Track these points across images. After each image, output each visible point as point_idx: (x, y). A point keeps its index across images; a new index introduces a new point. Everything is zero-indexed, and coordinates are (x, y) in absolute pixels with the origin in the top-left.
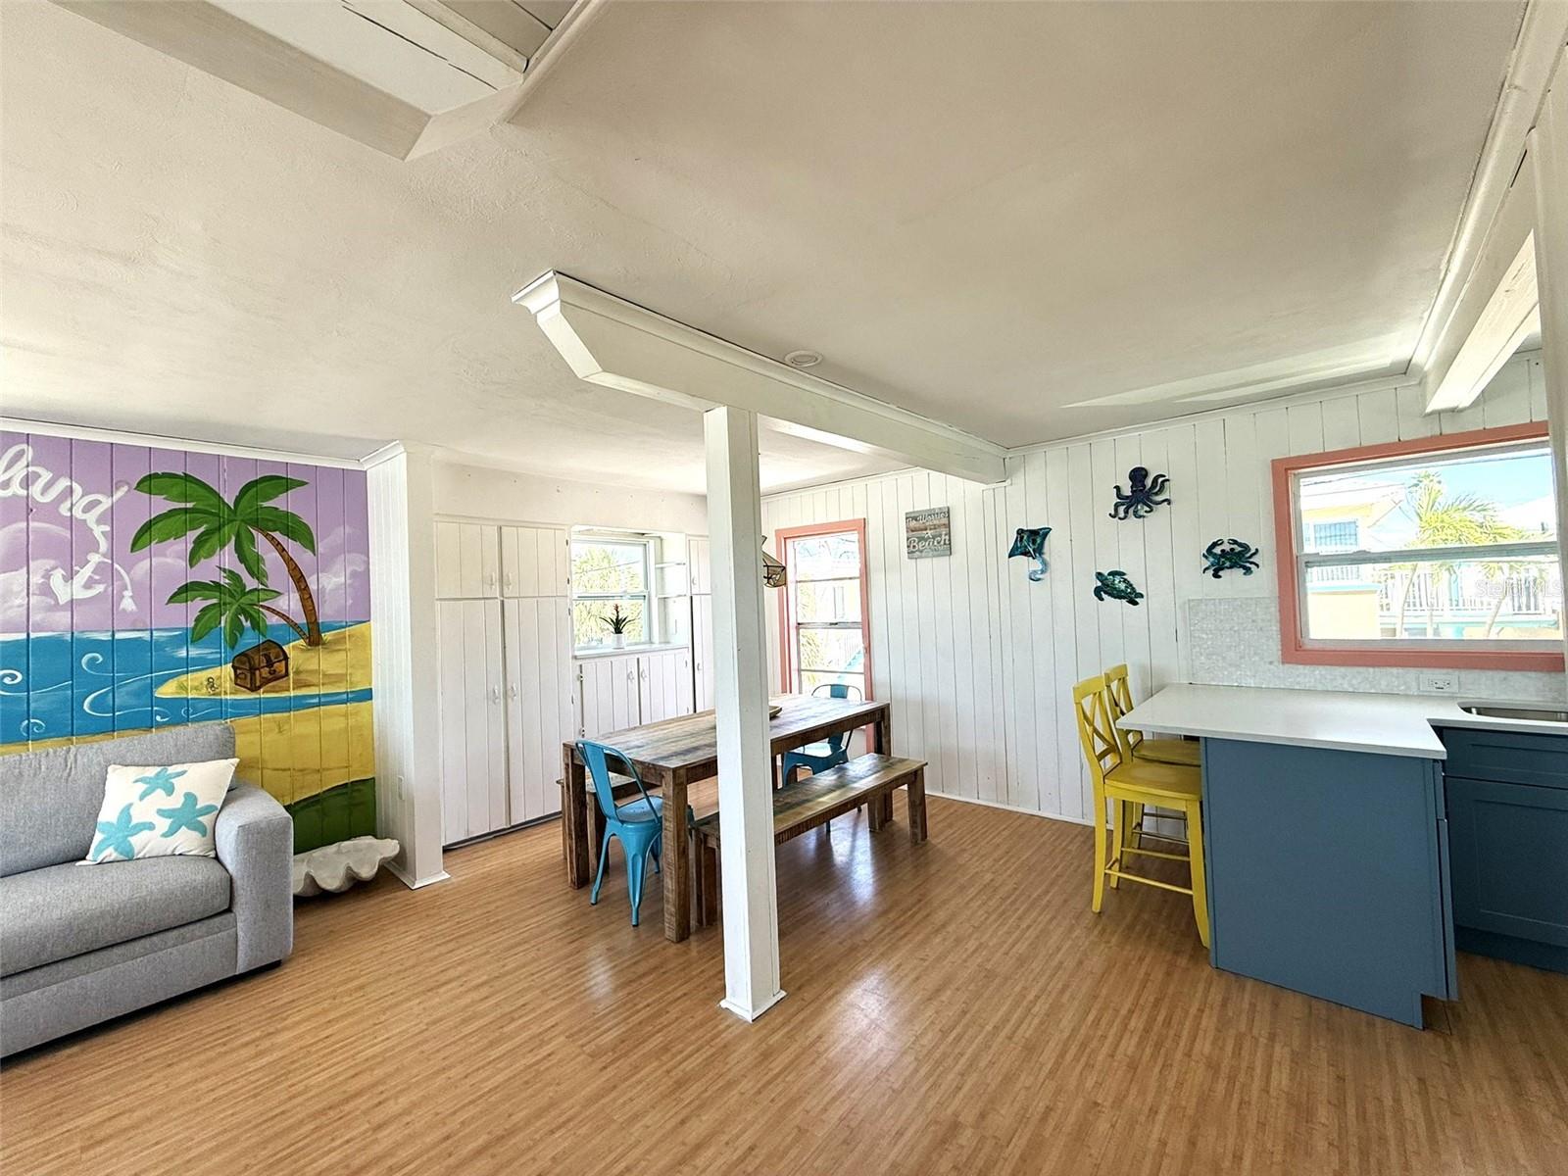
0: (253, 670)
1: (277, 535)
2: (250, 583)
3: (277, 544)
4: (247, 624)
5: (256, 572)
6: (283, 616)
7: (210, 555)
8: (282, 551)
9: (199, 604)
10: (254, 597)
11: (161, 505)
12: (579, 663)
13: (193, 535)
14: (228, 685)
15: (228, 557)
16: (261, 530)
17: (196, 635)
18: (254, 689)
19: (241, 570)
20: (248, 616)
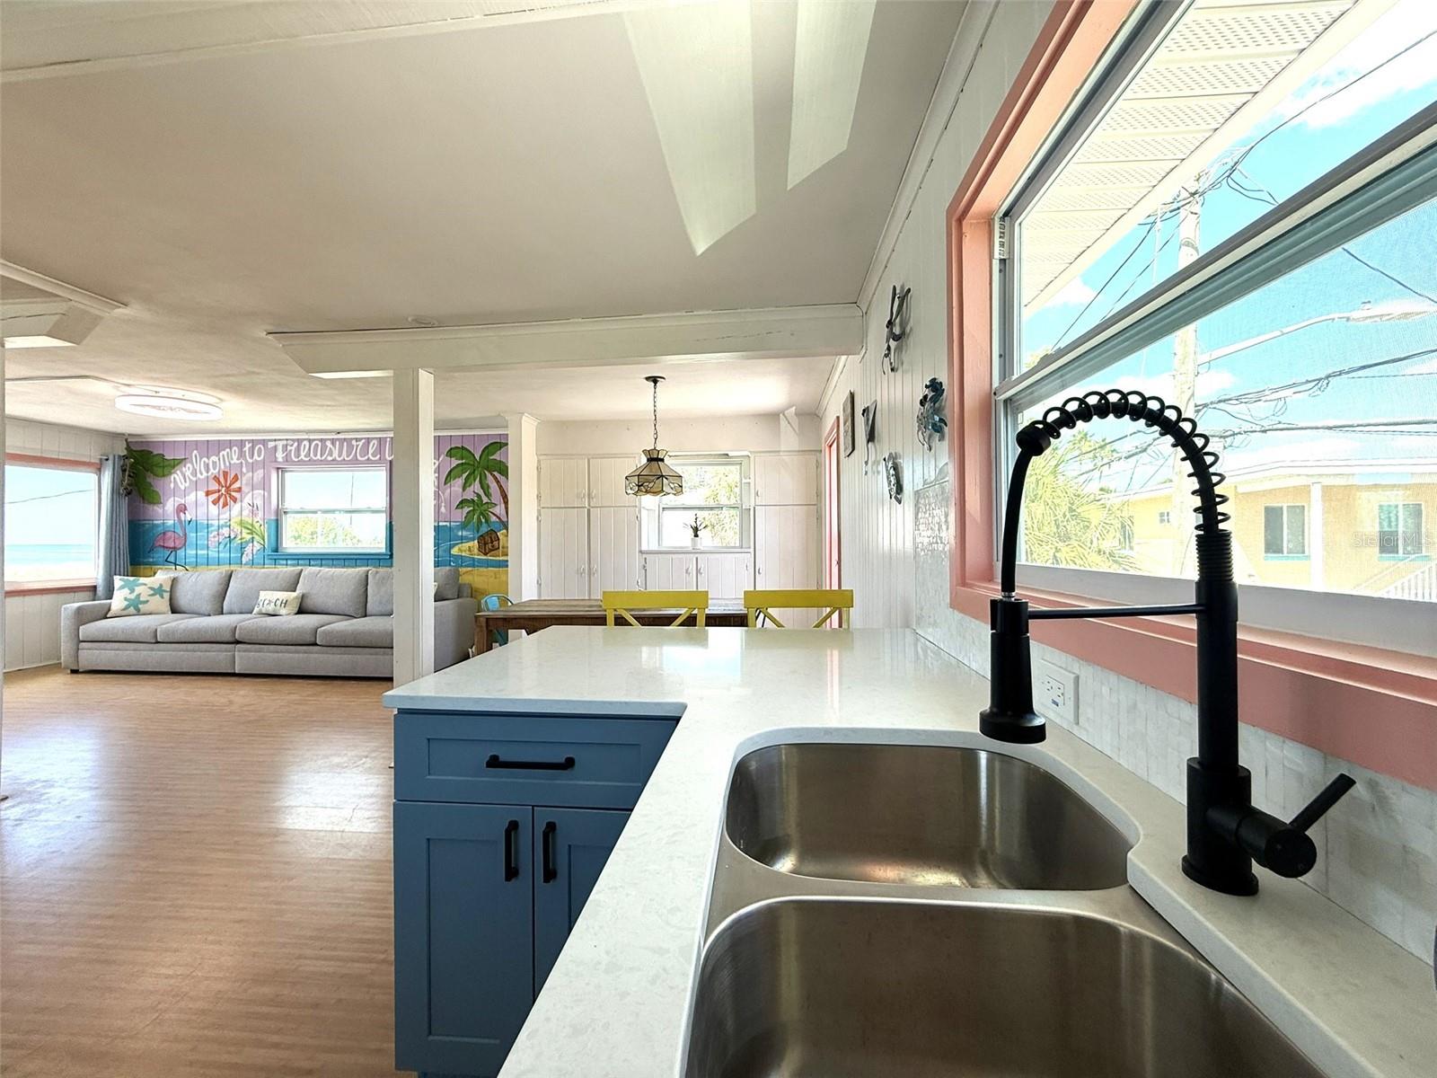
0: (485, 544)
1: (495, 473)
2: (485, 500)
3: (496, 478)
4: (483, 520)
5: (488, 495)
6: (497, 517)
7: (470, 486)
8: (498, 482)
9: (466, 510)
10: (485, 506)
11: (455, 462)
12: (644, 556)
13: (465, 475)
14: (476, 551)
15: (476, 486)
16: (489, 472)
17: (464, 526)
18: (486, 554)
19: (481, 492)
20: (484, 517)
